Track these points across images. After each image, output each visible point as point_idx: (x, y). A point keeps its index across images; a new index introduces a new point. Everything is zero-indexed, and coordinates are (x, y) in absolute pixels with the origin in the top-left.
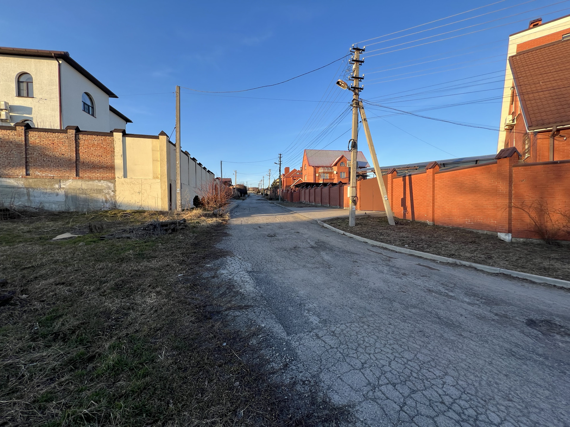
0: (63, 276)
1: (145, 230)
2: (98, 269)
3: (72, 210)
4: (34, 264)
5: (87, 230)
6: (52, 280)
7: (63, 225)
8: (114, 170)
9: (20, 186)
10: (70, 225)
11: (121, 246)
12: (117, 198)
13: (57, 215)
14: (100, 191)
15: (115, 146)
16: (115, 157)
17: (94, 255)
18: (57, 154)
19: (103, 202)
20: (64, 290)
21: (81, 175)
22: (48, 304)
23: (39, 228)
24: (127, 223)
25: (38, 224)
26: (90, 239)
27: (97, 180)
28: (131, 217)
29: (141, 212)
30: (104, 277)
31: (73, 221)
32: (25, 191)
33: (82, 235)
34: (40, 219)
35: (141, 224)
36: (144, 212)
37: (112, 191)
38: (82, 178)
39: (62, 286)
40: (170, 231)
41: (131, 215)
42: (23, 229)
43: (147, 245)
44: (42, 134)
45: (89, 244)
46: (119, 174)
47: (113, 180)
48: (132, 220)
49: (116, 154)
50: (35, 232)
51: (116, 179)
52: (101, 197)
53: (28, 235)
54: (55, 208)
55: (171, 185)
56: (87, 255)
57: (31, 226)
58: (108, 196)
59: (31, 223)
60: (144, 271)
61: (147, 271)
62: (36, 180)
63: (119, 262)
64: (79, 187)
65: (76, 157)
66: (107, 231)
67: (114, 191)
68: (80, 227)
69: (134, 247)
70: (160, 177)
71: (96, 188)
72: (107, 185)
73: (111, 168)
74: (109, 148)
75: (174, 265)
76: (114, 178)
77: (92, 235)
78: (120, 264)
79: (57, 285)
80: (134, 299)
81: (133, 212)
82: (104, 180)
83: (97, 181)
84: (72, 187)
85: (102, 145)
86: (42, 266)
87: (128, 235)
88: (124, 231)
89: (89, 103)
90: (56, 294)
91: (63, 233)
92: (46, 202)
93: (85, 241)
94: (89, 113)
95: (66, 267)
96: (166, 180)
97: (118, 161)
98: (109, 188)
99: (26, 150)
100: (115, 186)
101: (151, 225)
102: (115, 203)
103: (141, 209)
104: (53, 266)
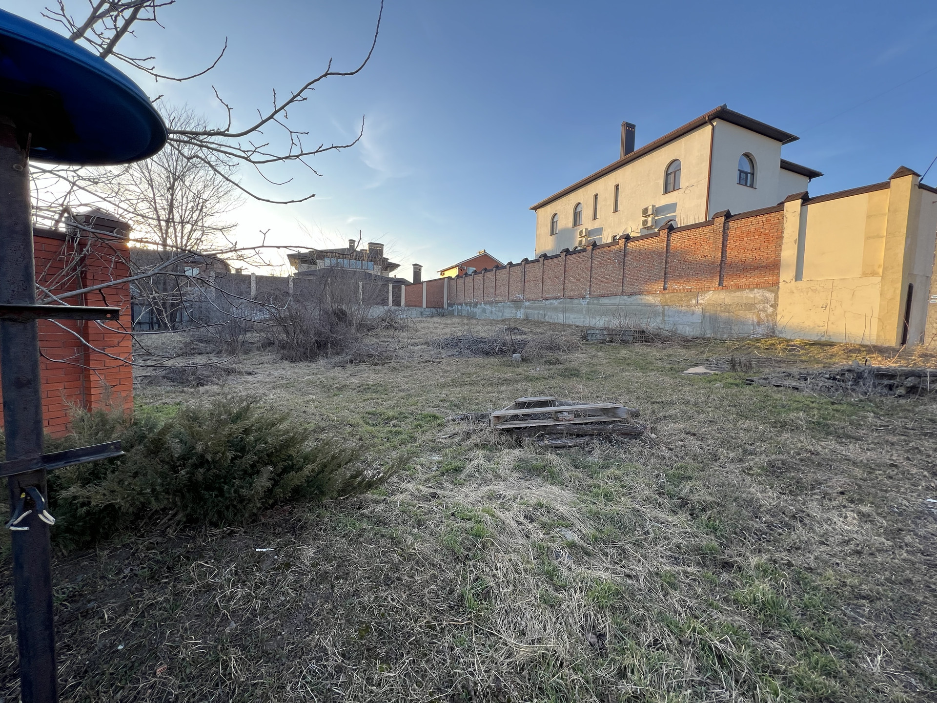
0: (694, 424)
1: (834, 379)
2: (741, 429)
3: (709, 336)
4: (664, 399)
5: (727, 366)
6: (681, 426)
7: (696, 355)
8: (779, 269)
9: (657, 304)
10: (705, 356)
11: (781, 399)
12: (779, 317)
13: (690, 341)
14: (750, 307)
15: (785, 226)
16: (783, 247)
17: (735, 406)
18: (699, 257)
19: (753, 325)
20: (694, 444)
21: (725, 283)
22: (676, 456)
23: (670, 356)
24: (795, 362)
25: (670, 351)
26: (730, 380)
27: (749, 288)
28: (802, 352)
29: (824, 345)
30: (751, 445)
31: (709, 352)
32: (660, 309)
33: (719, 373)
34: (671, 345)
35: (824, 367)
36: (832, 345)
37: (772, 306)
38: (727, 288)
39: (692, 438)
40: (902, 391)
41: (801, 348)
42: (655, 355)
43: (837, 411)
44: (684, 233)
45: (729, 387)
46: (786, 275)
47: (775, 286)
48: (804, 358)
49: (785, 240)
50: (667, 361)
51: (780, 285)
52: (751, 317)
53: (660, 364)
54: (688, 331)
55: (911, 288)
56: (726, 403)
57: (664, 352)
58: (762, 315)
59: (664, 349)
60: (829, 460)
61: (835, 461)
62: (672, 294)
63: (776, 427)
64: (720, 301)
65: (722, 257)
66: (757, 372)
67: (775, 306)
68: (718, 360)
69: (806, 409)
70: (881, 271)
71: (745, 301)
72: (763, 296)
73: (774, 267)
74: (773, 233)
75: (914, 471)
76: (777, 283)
77: (734, 374)
78: (778, 431)
79: (687, 434)
80: (804, 504)
81: (806, 344)
82: (759, 289)
83: (747, 291)
84: (712, 302)
85: (762, 230)
86: (671, 403)
87: (796, 384)
88: (788, 376)
89: (748, 169)
90: (684, 446)
91: (696, 365)
92: (679, 324)
93: (724, 382)
94: (746, 185)
95: (699, 413)
96: (899, 276)
97: (788, 253)
98: (766, 300)
99: (667, 257)
100: (776, 298)
101: (849, 371)
102: (773, 326)
103: (824, 339)
104: (683, 407)
